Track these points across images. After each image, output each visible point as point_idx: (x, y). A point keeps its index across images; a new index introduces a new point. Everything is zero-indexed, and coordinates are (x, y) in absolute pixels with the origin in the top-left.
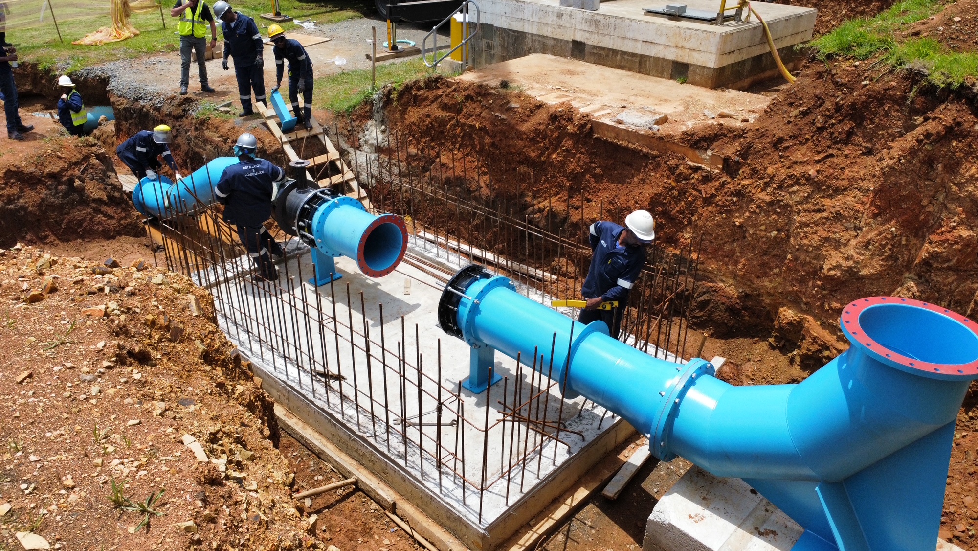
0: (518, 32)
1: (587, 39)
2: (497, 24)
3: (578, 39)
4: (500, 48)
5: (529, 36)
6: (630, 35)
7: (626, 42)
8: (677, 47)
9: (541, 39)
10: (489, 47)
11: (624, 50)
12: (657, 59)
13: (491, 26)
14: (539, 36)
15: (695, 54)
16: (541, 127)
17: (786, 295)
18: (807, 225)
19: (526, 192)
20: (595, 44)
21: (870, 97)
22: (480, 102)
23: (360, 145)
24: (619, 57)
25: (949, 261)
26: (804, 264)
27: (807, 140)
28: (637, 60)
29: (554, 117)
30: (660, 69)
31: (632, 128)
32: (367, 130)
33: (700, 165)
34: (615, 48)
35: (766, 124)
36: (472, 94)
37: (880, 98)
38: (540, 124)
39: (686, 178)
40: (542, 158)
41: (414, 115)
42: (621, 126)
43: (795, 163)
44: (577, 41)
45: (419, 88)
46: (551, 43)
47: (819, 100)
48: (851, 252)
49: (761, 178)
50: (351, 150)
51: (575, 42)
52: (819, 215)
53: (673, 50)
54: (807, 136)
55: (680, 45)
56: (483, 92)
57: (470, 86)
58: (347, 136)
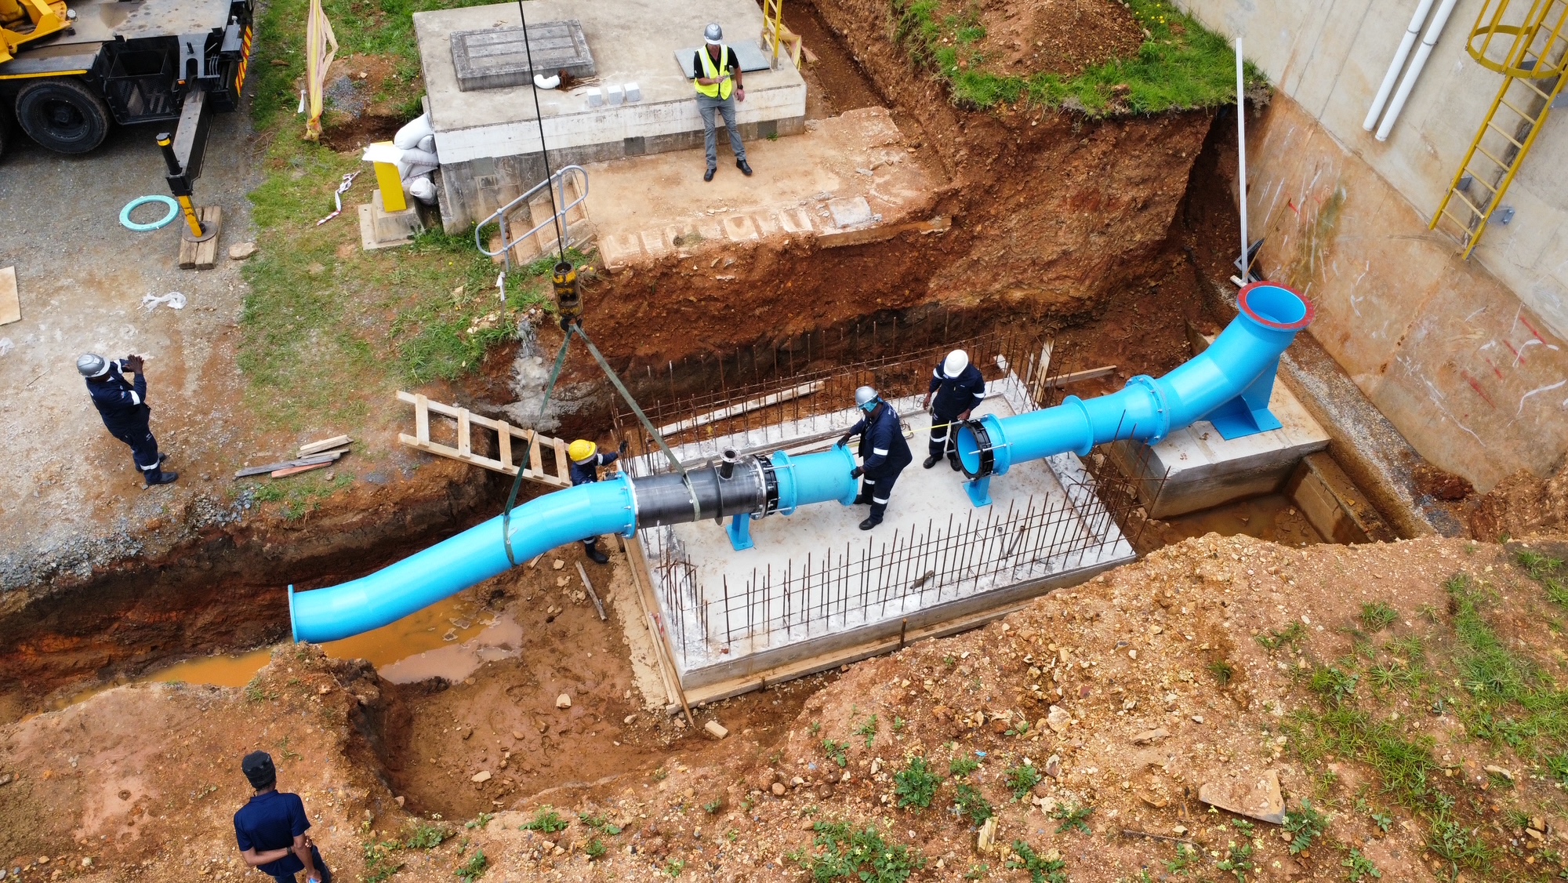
0: (537, 153)
1: (645, 132)
2: (497, 154)
3: (632, 134)
4: (508, 179)
5: (556, 153)
9: (574, 150)
10: (488, 182)
13: (488, 159)
14: (572, 148)
15: (782, 109)
20: (657, 134)
22: (678, 273)
31: (862, 227)
33: (933, 231)
38: (769, 266)
39: (924, 246)
42: (848, 230)
44: (631, 139)
46: (592, 150)
51: (629, 141)
56: (676, 263)
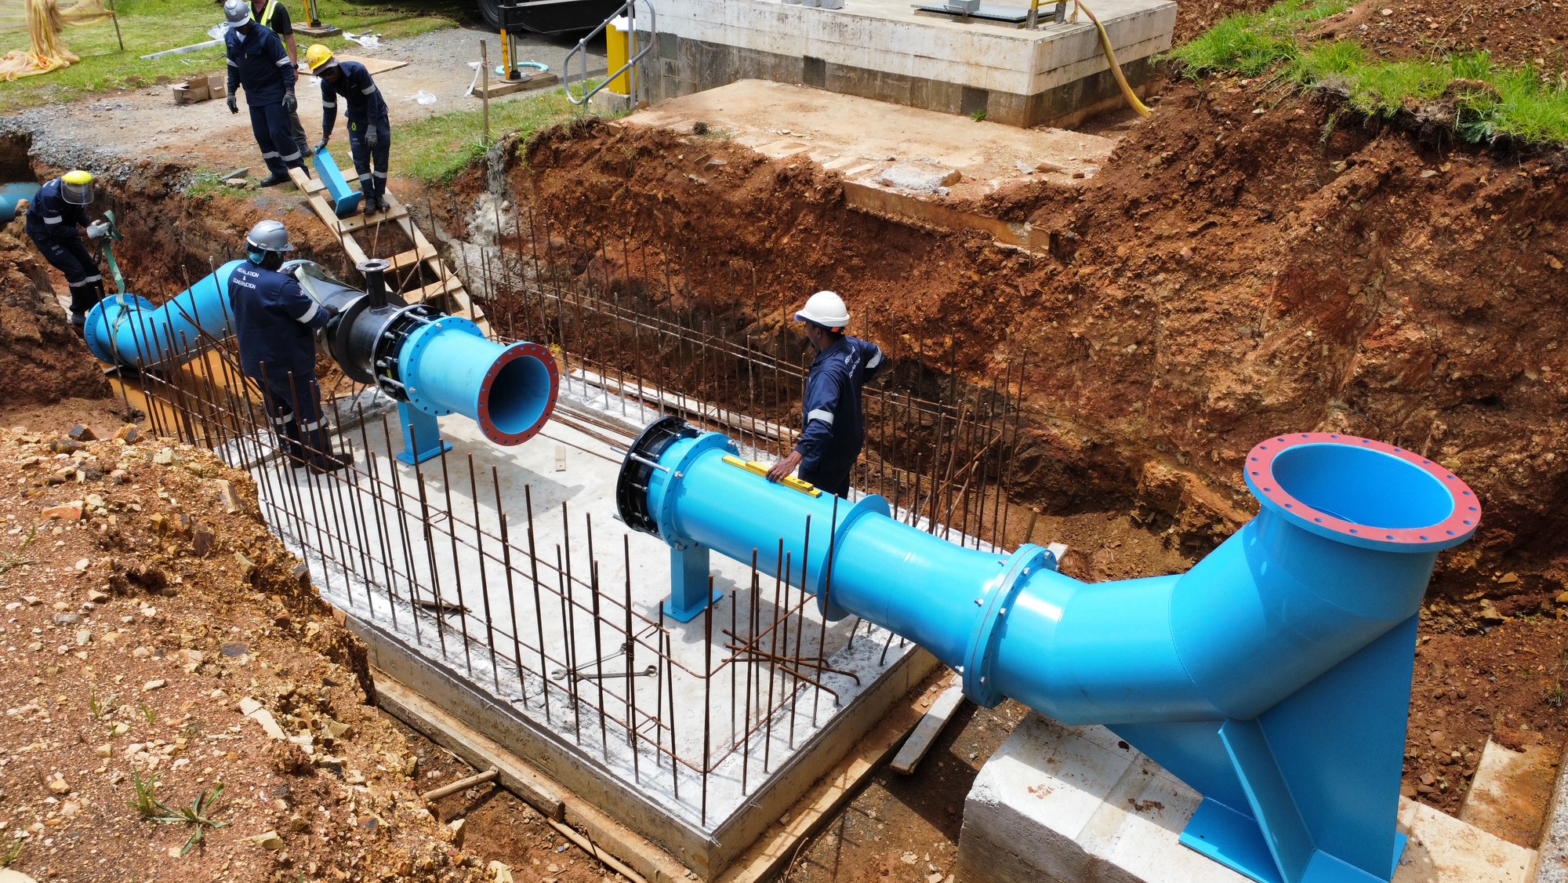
0: (717, 45)
1: (828, 54)
2: (682, 33)
3: (813, 54)
4: (688, 71)
5: (735, 52)
6: (895, 46)
7: (889, 57)
8: (968, 63)
9: (753, 55)
10: (671, 69)
11: (886, 70)
12: (938, 84)
13: (673, 36)
14: (751, 50)
15: (997, 74)
16: (764, 196)
17: (1153, 442)
18: (1182, 333)
19: (744, 300)
20: (840, 62)
21: (1266, 133)
22: (663, 157)
23: (468, 234)
24: (878, 82)
25: (1392, 378)
26: (1179, 393)
27: (1176, 202)
28: (908, 86)
29: (783, 179)
30: (943, 100)
31: (906, 192)
32: (480, 209)
33: (1014, 247)
34: (872, 67)
35: (1112, 179)
36: (650, 146)
37: (1281, 134)
38: (761, 190)
39: (993, 268)
40: (768, 245)
41: (555, 182)
42: (889, 190)
43: (1159, 238)
44: (811, 59)
45: (562, 139)
46: (770, 61)
47: (1191, 141)
48: (1248, 371)
49: (1110, 264)
50: (455, 243)
51: (808, 60)
52: (1198, 317)
53: (963, 68)
54: (1175, 196)
55: (973, 61)
56: (667, 142)
57: (646, 132)
58: (445, 220)
